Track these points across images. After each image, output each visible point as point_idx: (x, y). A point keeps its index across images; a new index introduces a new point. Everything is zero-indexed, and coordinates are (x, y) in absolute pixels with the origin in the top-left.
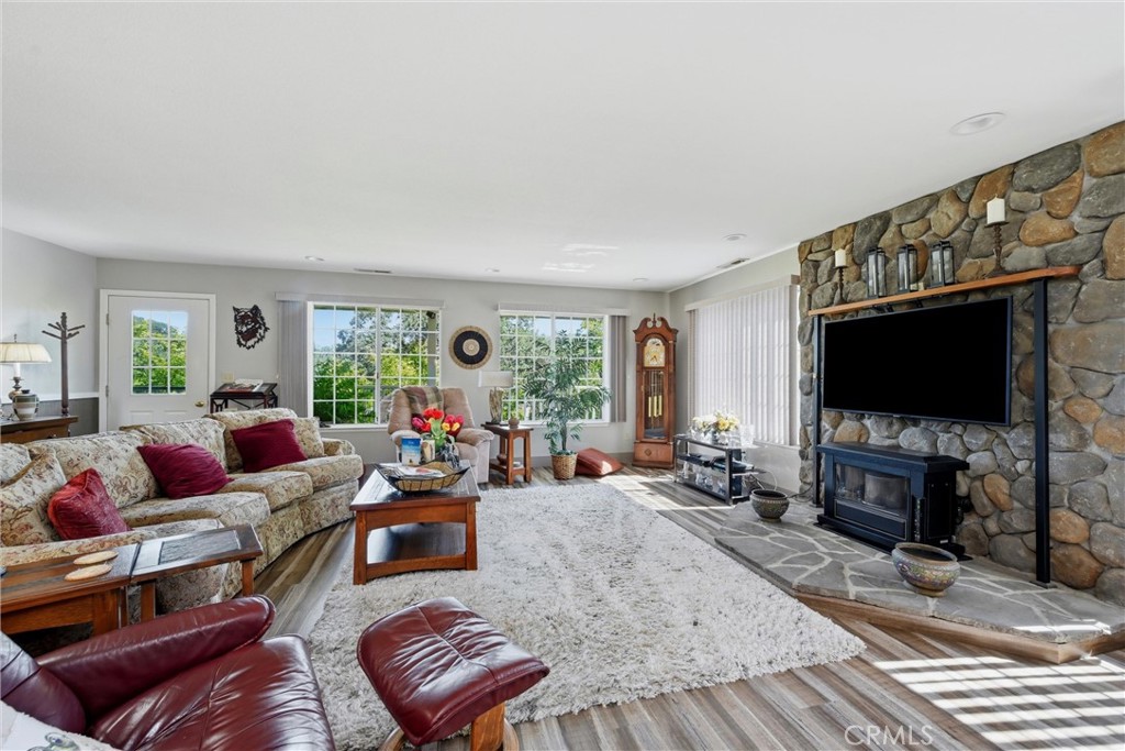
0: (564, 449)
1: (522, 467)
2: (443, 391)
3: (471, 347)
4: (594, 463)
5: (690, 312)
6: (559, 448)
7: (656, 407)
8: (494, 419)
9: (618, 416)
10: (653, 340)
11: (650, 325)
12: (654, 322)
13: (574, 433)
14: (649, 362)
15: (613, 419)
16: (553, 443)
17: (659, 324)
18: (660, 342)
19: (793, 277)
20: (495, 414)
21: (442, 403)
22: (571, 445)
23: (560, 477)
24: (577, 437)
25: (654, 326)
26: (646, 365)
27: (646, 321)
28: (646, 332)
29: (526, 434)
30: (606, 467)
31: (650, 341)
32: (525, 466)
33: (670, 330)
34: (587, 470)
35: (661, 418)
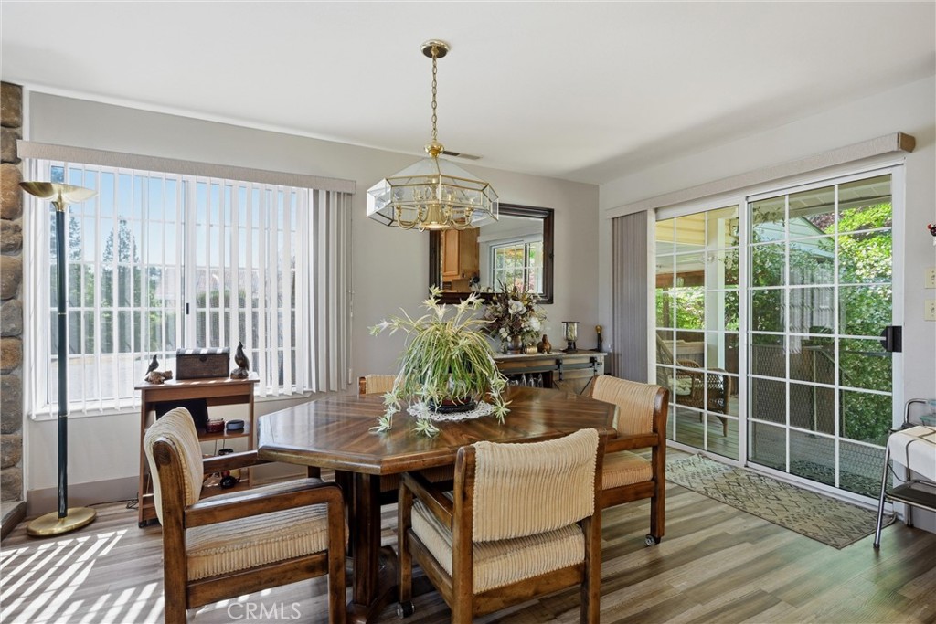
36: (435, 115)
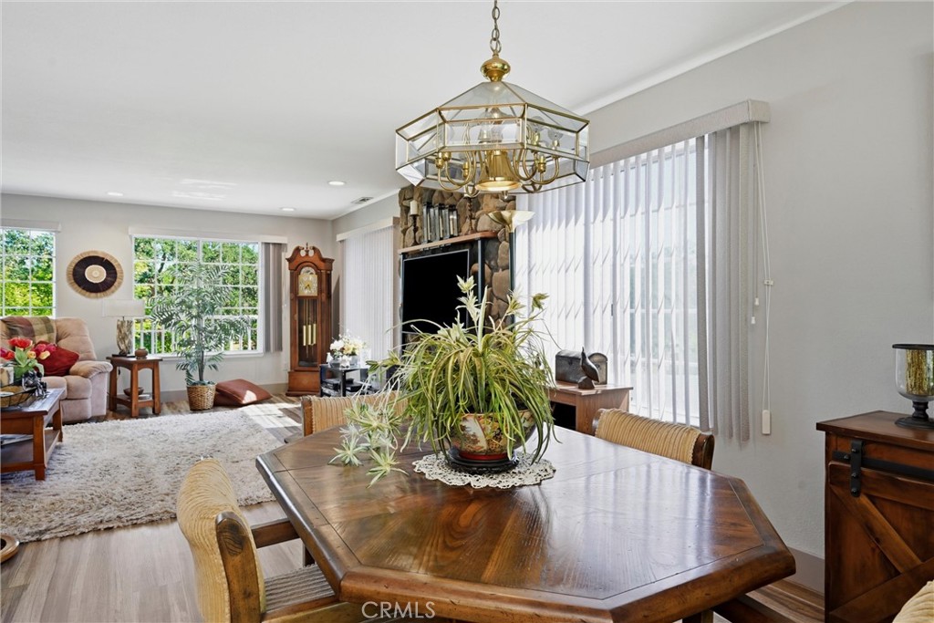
0: (201, 379)
1: (151, 399)
2: (56, 321)
3: (95, 274)
4: (235, 393)
5: (342, 241)
6: (196, 378)
7: (310, 335)
8: (122, 351)
9: (274, 345)
10: (307, 268)
11: (303, 253)
12: (307, 251)
13: (213, 363)
14: (304, 292)
15: (267, 348)
16: (189, 374)
17: (311, 253)
18: (313, 271)
19: (395, 219)
20: (123, 347)
21: (55, 335)
22: (208, 375)
23: (195, 408)
24: (215, 366)
25: (307, 255)
26: (301, 294)
27: (298, 250)
28: (298, 261)
29: (154, 365)
30: (250, 396)
31: (304, 270)
32: (154, 398)
33: (324, 260)
34: (227, 399)
35: (315, 345)
36: (496, 29)
